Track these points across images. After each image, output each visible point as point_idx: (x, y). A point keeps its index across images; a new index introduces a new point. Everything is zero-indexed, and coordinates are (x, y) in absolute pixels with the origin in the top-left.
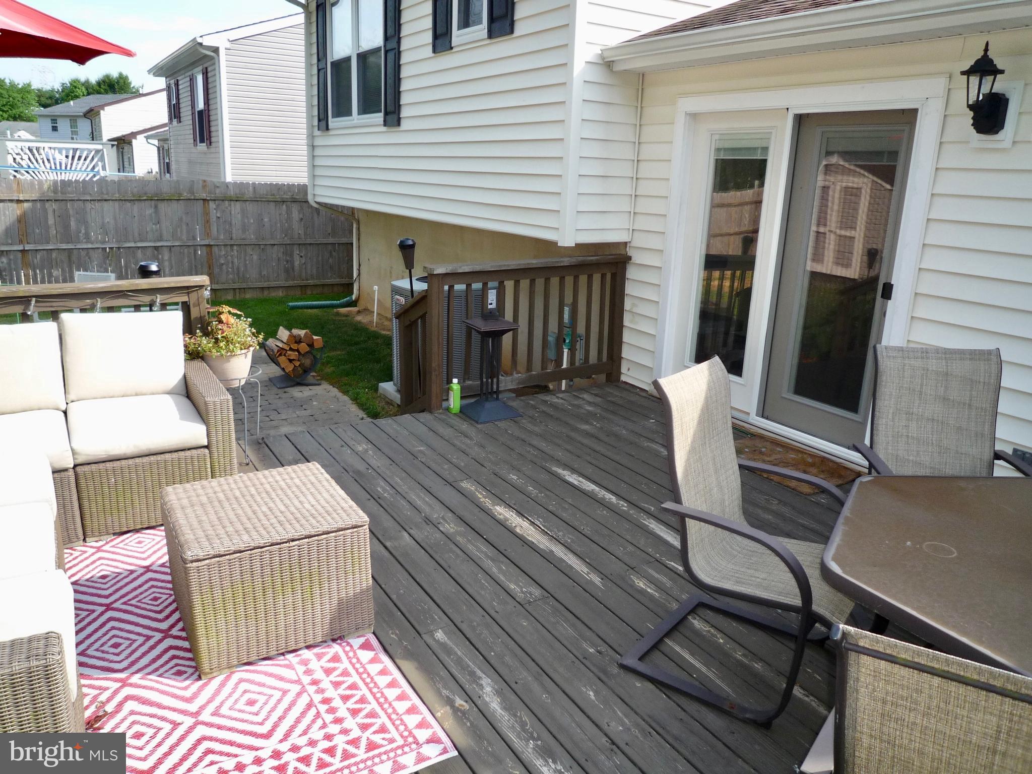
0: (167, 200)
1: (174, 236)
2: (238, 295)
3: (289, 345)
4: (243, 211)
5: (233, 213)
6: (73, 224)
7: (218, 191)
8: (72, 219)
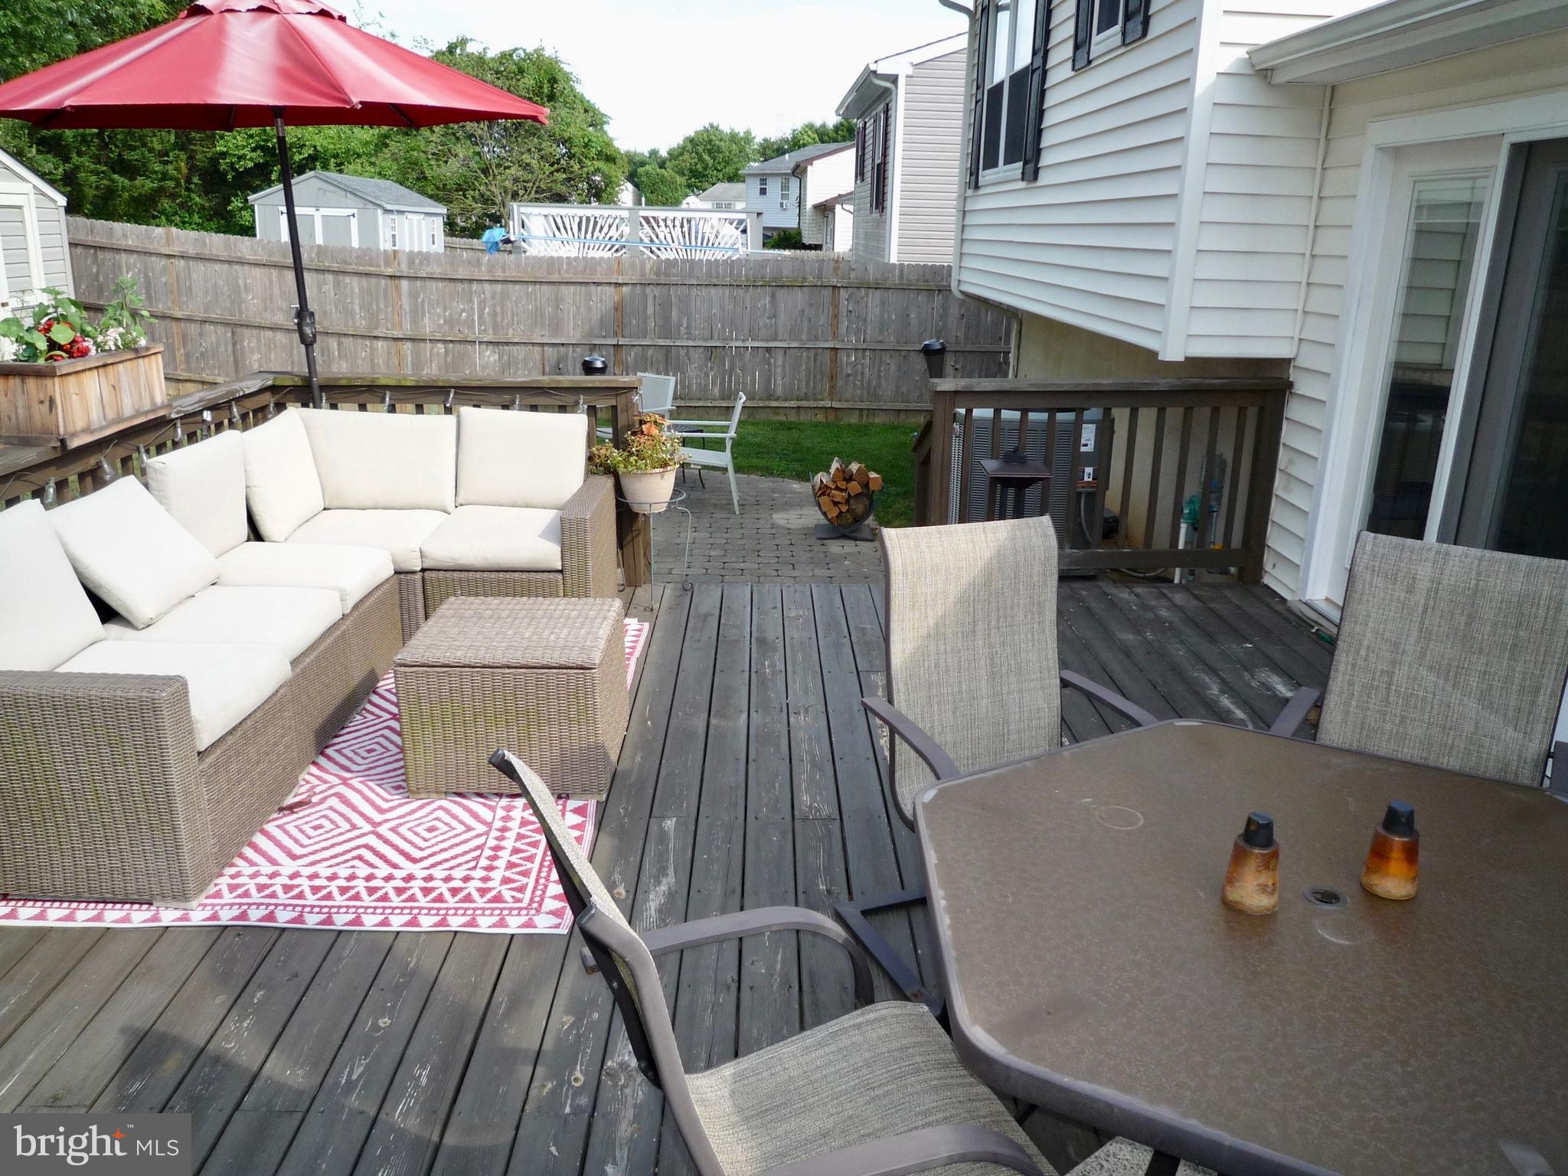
0: (788, 286)
1: (794, 334)
2: (865, 417)
3: (835, 482)
4: (883, 303)
5: (870, 305)
6: (674, 314)
7: (853, 275)
8: (674, 308)
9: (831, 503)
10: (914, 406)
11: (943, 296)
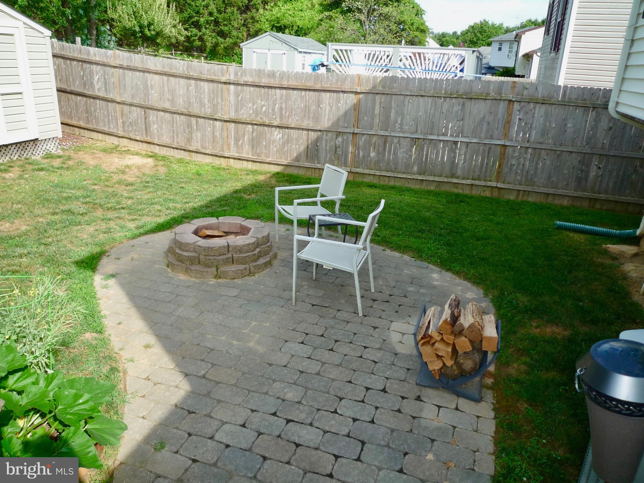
0: (475, 99)
1: (474, 133)
2: (521, 196)
3: (441, 335)
4: (546, 114)
5: (536, 115)
6: (392, 114)
7: (525, 93)
8: (393, 111)
9: (435, 356)
10: (559, 192)
11: (597, 113)
